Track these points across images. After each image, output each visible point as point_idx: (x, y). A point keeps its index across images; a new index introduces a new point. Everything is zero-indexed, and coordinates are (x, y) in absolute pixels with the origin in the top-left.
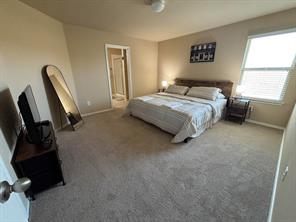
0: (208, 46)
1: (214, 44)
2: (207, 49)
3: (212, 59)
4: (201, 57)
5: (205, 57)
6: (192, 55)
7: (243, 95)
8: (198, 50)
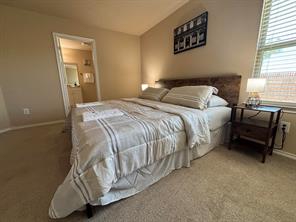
0: (195, 22)
1: (205, 15)
2: (195, 27)
3: (204, 42)
4: (188, 43)
5: (192, 40)
6: (175, 43)
7: (263, 98)
8: (182, 33)
